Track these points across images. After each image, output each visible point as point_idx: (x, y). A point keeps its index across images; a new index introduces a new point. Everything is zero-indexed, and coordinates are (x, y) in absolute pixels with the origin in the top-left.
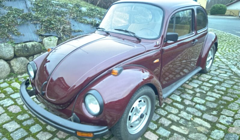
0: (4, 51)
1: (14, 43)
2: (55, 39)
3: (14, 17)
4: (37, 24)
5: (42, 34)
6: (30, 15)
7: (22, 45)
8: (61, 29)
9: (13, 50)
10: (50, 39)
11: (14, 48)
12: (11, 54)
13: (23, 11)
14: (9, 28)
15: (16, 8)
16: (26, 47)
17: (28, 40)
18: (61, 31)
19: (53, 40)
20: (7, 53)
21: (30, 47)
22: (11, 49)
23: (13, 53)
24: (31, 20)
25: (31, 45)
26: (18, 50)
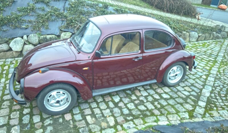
0: (32, 39)
1: (41, 34)
2: (69, 34)
3: (51, 15)
4: (64, 21)
5: (62, 30)
6: (62, 14)
7: (44, 37)
8: (77, 27)
9: (38, 39)
10: (65, 34)
11: (39, 38)
12: (36, 42)
13: (59, 10)
14: (43, 23)
15: (56, 7)
16: (46, 38)
17: (50, 33)
18: (76, 28)
19: (67, 35)
20: (34, 41)
21: (48, 39)
22: (37, 38)
23: (37, 41)
24: (61, 18)
25: (49, 38)
26: (41, 40)
